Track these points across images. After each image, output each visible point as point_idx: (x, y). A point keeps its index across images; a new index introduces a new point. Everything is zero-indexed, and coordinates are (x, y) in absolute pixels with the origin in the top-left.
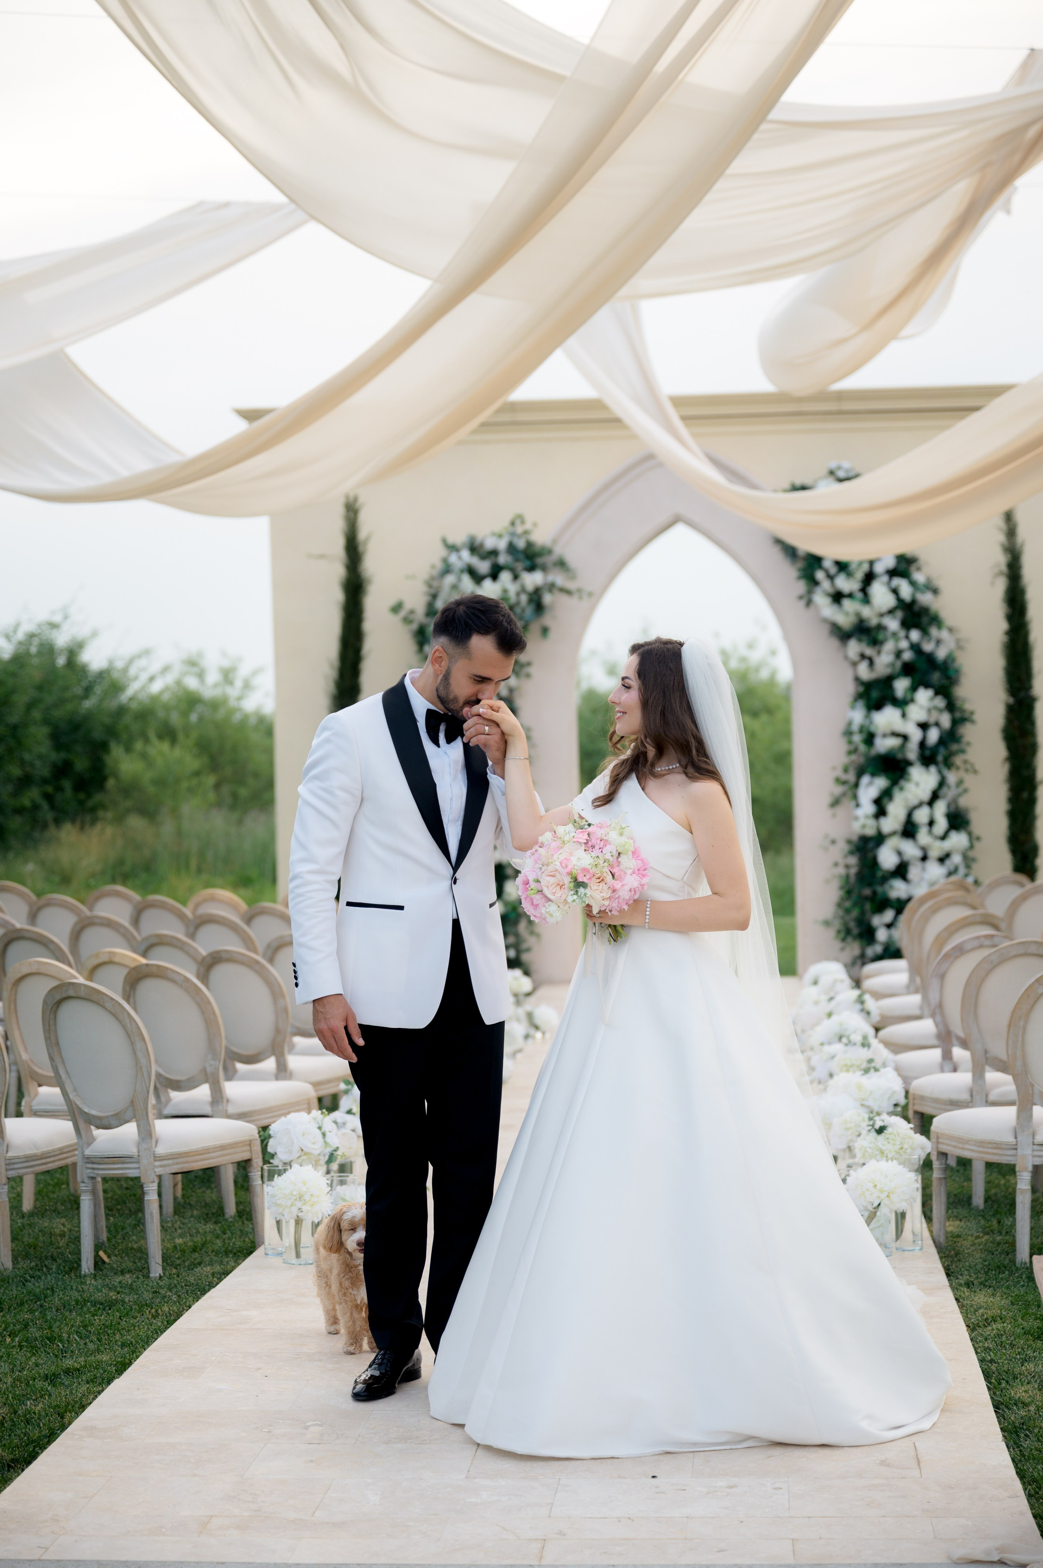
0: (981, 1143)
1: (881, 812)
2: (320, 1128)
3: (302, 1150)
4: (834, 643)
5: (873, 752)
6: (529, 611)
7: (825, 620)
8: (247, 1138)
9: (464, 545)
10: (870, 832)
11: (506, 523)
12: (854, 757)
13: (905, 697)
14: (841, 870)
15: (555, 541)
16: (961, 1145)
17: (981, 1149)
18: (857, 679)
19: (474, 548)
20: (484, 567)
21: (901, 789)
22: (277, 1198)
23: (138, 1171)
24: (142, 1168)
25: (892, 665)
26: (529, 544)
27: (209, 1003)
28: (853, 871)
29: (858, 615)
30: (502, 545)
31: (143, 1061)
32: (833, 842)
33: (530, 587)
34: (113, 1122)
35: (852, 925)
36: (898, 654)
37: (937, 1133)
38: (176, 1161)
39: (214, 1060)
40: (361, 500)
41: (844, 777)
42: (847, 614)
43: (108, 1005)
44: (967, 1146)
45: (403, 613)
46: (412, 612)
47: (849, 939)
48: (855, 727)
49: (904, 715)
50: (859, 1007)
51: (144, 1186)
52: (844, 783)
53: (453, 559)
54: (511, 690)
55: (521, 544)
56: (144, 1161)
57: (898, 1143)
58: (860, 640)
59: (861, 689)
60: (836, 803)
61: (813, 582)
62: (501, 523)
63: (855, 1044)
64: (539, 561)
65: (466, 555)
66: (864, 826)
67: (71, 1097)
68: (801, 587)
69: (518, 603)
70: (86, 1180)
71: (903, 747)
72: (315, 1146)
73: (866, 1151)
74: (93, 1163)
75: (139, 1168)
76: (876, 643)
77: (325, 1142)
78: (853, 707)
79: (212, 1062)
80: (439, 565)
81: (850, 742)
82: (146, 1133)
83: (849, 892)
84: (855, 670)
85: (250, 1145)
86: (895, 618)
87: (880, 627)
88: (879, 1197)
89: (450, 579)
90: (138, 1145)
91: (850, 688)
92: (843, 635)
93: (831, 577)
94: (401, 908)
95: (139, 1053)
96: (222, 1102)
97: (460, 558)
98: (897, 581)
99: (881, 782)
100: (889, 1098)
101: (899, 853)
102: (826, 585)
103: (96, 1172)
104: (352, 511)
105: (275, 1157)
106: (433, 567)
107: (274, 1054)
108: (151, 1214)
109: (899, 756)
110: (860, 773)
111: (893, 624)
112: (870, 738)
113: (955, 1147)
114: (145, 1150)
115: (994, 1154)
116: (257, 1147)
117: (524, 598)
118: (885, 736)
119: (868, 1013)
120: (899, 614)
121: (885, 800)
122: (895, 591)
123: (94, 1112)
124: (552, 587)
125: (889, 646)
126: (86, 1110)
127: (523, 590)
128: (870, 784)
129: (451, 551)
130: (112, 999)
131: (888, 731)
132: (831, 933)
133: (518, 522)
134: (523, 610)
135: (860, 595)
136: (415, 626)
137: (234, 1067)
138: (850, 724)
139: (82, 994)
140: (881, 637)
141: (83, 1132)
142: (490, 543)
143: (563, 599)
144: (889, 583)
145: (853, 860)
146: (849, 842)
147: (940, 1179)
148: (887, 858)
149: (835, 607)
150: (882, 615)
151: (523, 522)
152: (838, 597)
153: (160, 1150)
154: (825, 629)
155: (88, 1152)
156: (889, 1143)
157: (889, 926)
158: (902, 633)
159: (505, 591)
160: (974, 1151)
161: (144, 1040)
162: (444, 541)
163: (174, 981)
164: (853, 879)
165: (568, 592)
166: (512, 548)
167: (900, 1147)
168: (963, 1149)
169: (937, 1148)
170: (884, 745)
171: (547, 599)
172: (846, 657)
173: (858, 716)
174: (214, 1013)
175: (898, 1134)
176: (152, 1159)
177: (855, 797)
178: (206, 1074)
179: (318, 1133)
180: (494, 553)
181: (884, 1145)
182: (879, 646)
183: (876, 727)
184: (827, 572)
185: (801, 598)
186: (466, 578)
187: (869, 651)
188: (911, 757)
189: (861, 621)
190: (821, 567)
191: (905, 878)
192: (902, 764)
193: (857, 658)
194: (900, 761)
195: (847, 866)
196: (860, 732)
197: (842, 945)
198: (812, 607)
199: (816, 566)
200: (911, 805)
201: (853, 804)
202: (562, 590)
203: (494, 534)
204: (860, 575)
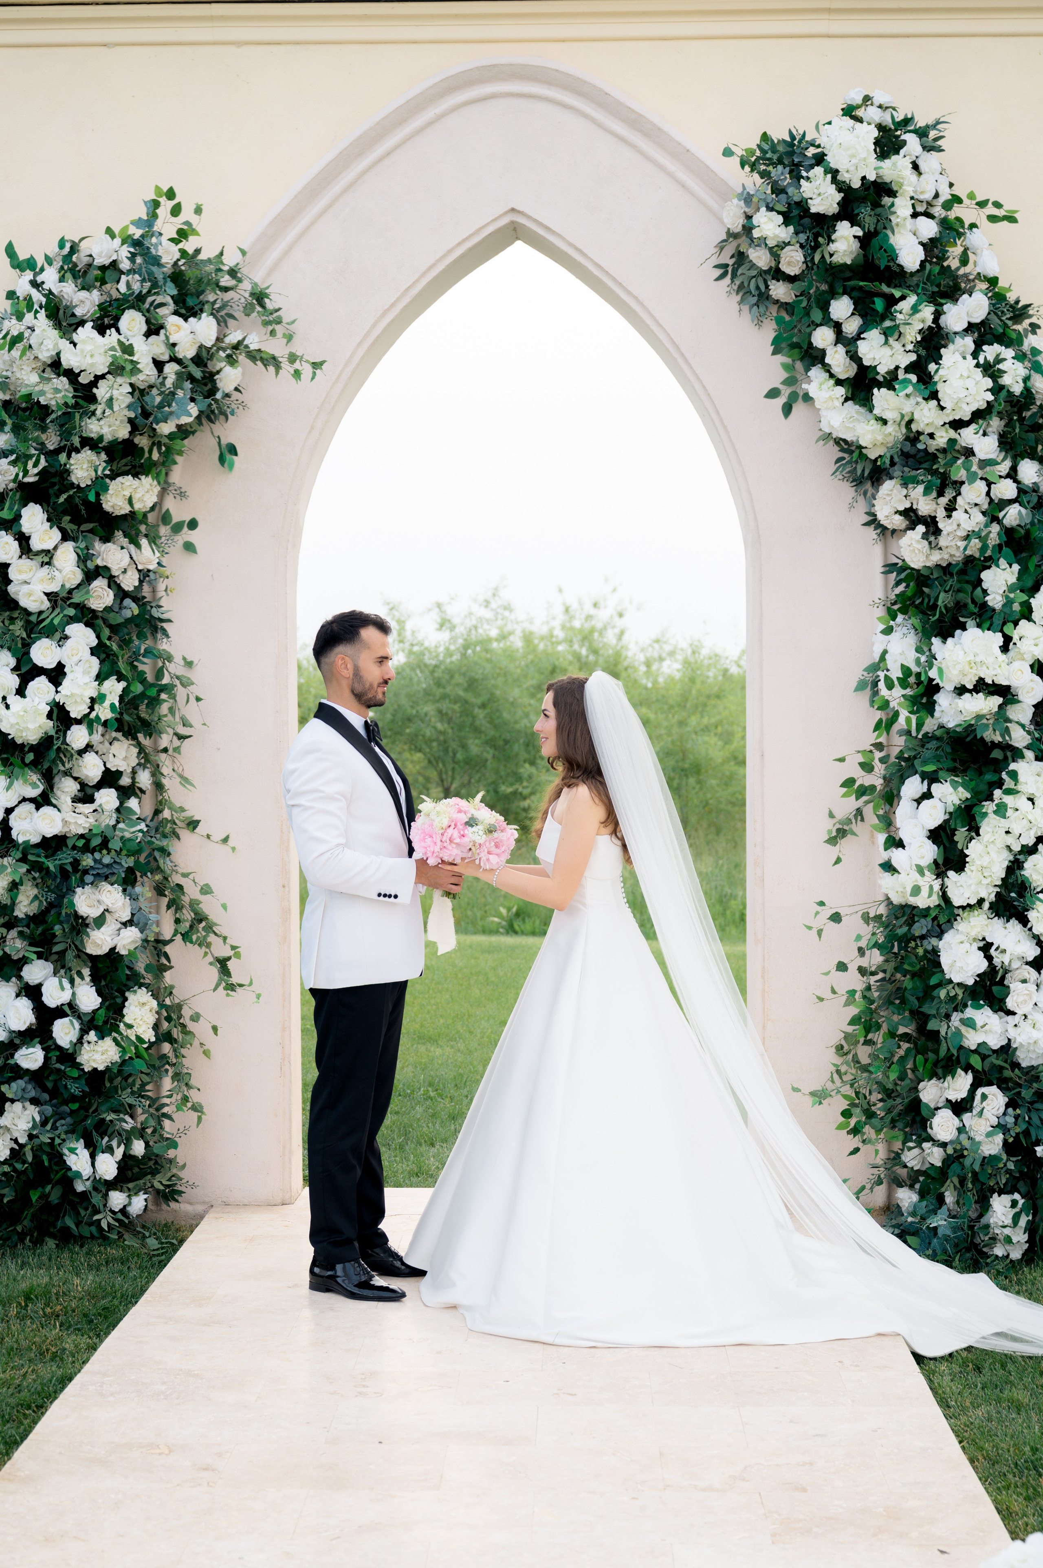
1: (951, 859)
4: (847, 490)
5: (930, 725)
6: (186, 403)
7: (827, 437)
9: (51, 261)
10: (922, 899)
12: (886, 737)
13: (1009, 603)
14: (856, 982)
15: (245, 252)
18: (895, 567)
19: (72, 265)
20: (85, 303)
21: (1001, 811)
25: (982, 535)
26: (189, 259)
29: (908, 424)
30: (124, 252)
32: (836, 918)
33: (187, 351)
35: (875, 1099)
36: (994, 511)
41: (863, 779)
42: (882, 423)
47: (868, 1129)
48: (892, 672)
49: (1006, 646)
52: (863, 791)
53: (25, 286)
54: (144, 575)
55: (169, 256)
58: (906, 481)
59: (906, 589)
60: (840, 833)
61: (807, 354)
62: (127, 209)
64: (211, 296)
65: (50, 277)
66: (910, 888)
68: (775, 368)
69: (158, 381)
76: (945, 485)
78: (888, 631)
81: (878, 704)
84: (893, 549)
86: (988, 429)
87: (956, 451)
91: (879, 588)
92: (868, 470)
93: (849, 343)
97: (39, 285)
98: (990, 352)
99: (951, 792)
101: (986, 948)
109: (992, 736)
110: (900, 773)
111: (983, 444)
112: (926, 696)
117: (173, 372)
118: (961, 690)
120: (996, 424)
121: (961, 834)
122: (990, 370)
124: (235, 351)
125: (974, 494)
127: (172, 354)
128: (927, 794)
129: (23, 273)
131: (969, 682)
133: (165, 207)
135: (913, 378)
138: (880, 664)
140: (959, 473)
142: (101, 251)
144: (975, 355)
145: (875, 958)
146: (873, 918)
148: (960, 958)
149: (854, 408)
150: (957, 425)
151: (177, 210)
152: (862, 385)
157: (960, 1108)
158: (1003, 466)
159: (129, 354)
162: (10, 251)
164: (876, 998)
165: (272, 361)
170: (958, 710)
171: (227, 376)
172: (873, 521)
173: (899, 647)
177: (888, 822)
180: (109, 272)
182: (949, 494)
183: (940, 671)
184: (837, 326)
185: (773, 394)
186: (42, 322)
187: (925, 506)
188: (1019, 738)
189: (913, 438)
190: (827, 320)
191: (999, 1005)
192: (997, 754)
193: (898, 522)
194: (994, 745)
195: (862, 971)
196: (903, 682)
197: (854, 1142)
198: (799, 408)
199: (817, 315)
200: (1017, 848)
201: (882, 838)
202: (255, 356)
203: (109, 232)
204: (912, 334)
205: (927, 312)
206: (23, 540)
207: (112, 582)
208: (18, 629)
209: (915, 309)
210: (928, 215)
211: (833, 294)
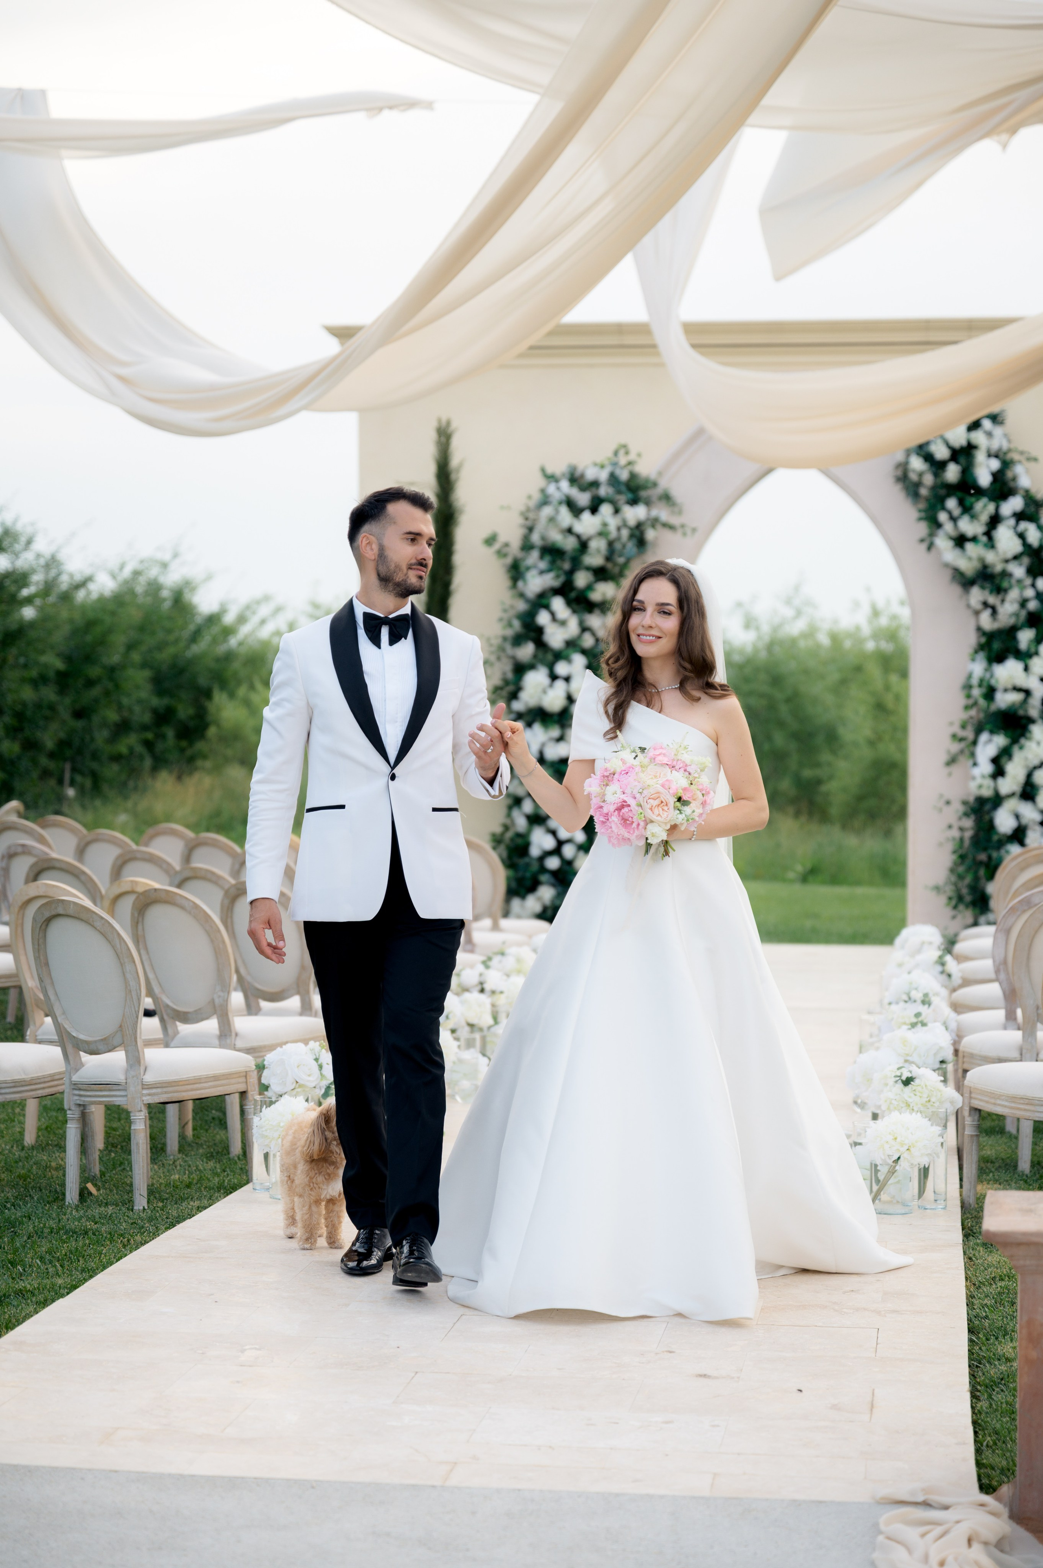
0: (1013, 1099)
1: (999, 772)
2: (316, 1060)
3: (297, 1082)
4: (957, 589)
5: (993, 708)
6: (631, 547)
7: (946, 565)
8: (242, 1069)
9: (563, 475)
10: (987, 793)
11: (610, 454)
12: (973, 712)
13: (1029, 649)
14: (956, 833)
15: (660, 474)
16: (993, 1101)
17: (1013, 1105)
18: (979, 629)
19: (575, 479)
20: (583, 499)
21: (1022, 748)
22: (264, 1129)
23: (125, 1099)
24: (129, 1096)
25: (1017, 615)
26: (633, 476)
27: (219, 931)
28: (968, 834)
29: (982, 560)
30: (603, 476)
31: (132, 983)
32: (948, 803)
33: (632, 522)
34: (101, 1047)
35: (965, 891)
36: (1023, 603)
37: (970, 1087)
38: (165, 1090)
39: (222, 991)
40: (454, 425)
41: (961, 733)
42: (970, 559)
43: (98, 924)
44: (999, 1102)
45: (497, 546)
46: (507, 545)
47: (961, 907)
48: (975, 681)
49: (1026, 669)
50: (939, 968)
51: (131, 1114)
52: (962, 740)
53: (551, 489)
55: (624, 476)
56: (132, 1089)
57: (925, 1096)
58: (983, 588)
59: (983, 640)
60: (952, 761)
61: (937, 525)
62: (604, 454)
63: (915, 1001)
64: (643, 494)
65: (565, 485)
66: (980, 787)
67: (59, 1020)
68: (922, 528)
69: (618, 538)
70: (73, 1108)
71: (1025, 701)
72: (311, 1078)
73: (891, 1103)
74: (80, 1089)
75: (126, 1096)
76: (999, 590)
77: (321, 1074)
78: (973, 660)
79: (221, 994)
80: (537, 496)
81: (969, 696)
82: (135, 1060)
83: (962, 857)
84: (978, 620)
85: (246, 1077)
86: (1021, 565)
87: (1005, 574)
88: (898, 1150)
89: (547, 511)
90: (127, 1071)
91: (972, 639)
92: (966, 582)
93: (954, 519)
94: (342, 807)
95: (128, 976)
96: (231, 1035)
97: (558, 489)
98: (1024, 525)
99: (1001, 740)
100: (935, 1054)
101: (1017, 816)
102: (948, 527)
103: (83, 1099)
104: (444, 436)
105: (269, 1089)
106: (530, 497)
107: (298, 993)
108: (138, 1144)
109: (1021, 712)
110: (979, 731)
111: (1018, 571)
112: (990, 693)
113: (987, 1102)
114: (133, 1077)
115: (1025, 1110)
116: (253, 1079)
117: (625, 533)
118: (1006, 690)
119: (949, 976)
120: (1026, 560)
121: (1004, 760)
122: (1022, 536)
123: (82, 1037)
124: (655, 522)
125: (1014, 594)
126: (74, 1034)
127: (625, 524)
128: (990, 741)
129: (549, 483)
130: (102, 918)
131: (1010, 686)
132: (943, 899)
133: (622, 452)
134: (624, 546)
135: (984, 539)
136: (509, 560)
137: (258, 1004)
138: (970, 676)
139: (71, 912)
140: (1005, 584)
141: (71, 1058)
142: (591, 474)
143: (667, 534)
144: (1015, 528)
145: (969, 823)
146: (965, 803)
147: (972, 1136)
148: (1004, 822)
149: (958, 551)
150: (1007, 561)
151: (627, 453)
152: (960, 541)
153: (149, 1078)
154: (948, 574)
155: (75, 1078)
156: (915, 1095)
158: (1028, 581)
159: (605, 525)
160: (1005, 1106)
161: (134, 962)
162: (543, 470)
163: (182, 908)
164: (967, 843)
165: (672, 528)
166: (613, 479)
167: (928, 1100)
168: (995, 1104)
169: (970, 1103)
170: (1005, 700)
171: (650, 534)
172: (968, 606)
173: (978, 668)
174: (224, 942)
175: (926, 1086)
176: (140, 1087)
177: (973, 755)
178: (214, 1007)
179: (315, 1065)
180: (595, 484)
181: (910, 1097)
182: (1002, 594)
183: (997, 681)
184: (950, 513)
185: (922, 541)
186: (564, 511)
187: (992, 600)
188: (1034, 713)
189: (985, 567)
190: (944, 508)
191: (1022, 844)
192: (1024, 721)
193: (979, 607)
194: (1021, 718)
195: (961, 829)
196: (980, 685)
197: (953, 913)
198: (933, 550)
199: (939, 507)
200: (1031, 765)
201: (971, 762)
202: (666, 525)
203: (595, 464)
204: (984, 517)
205: (991, 508)
206: (553, 615)
207: (593, 634)
208: (550, 657)
209: (985, 506)
210: (997, 456)
211: (949, 495)
